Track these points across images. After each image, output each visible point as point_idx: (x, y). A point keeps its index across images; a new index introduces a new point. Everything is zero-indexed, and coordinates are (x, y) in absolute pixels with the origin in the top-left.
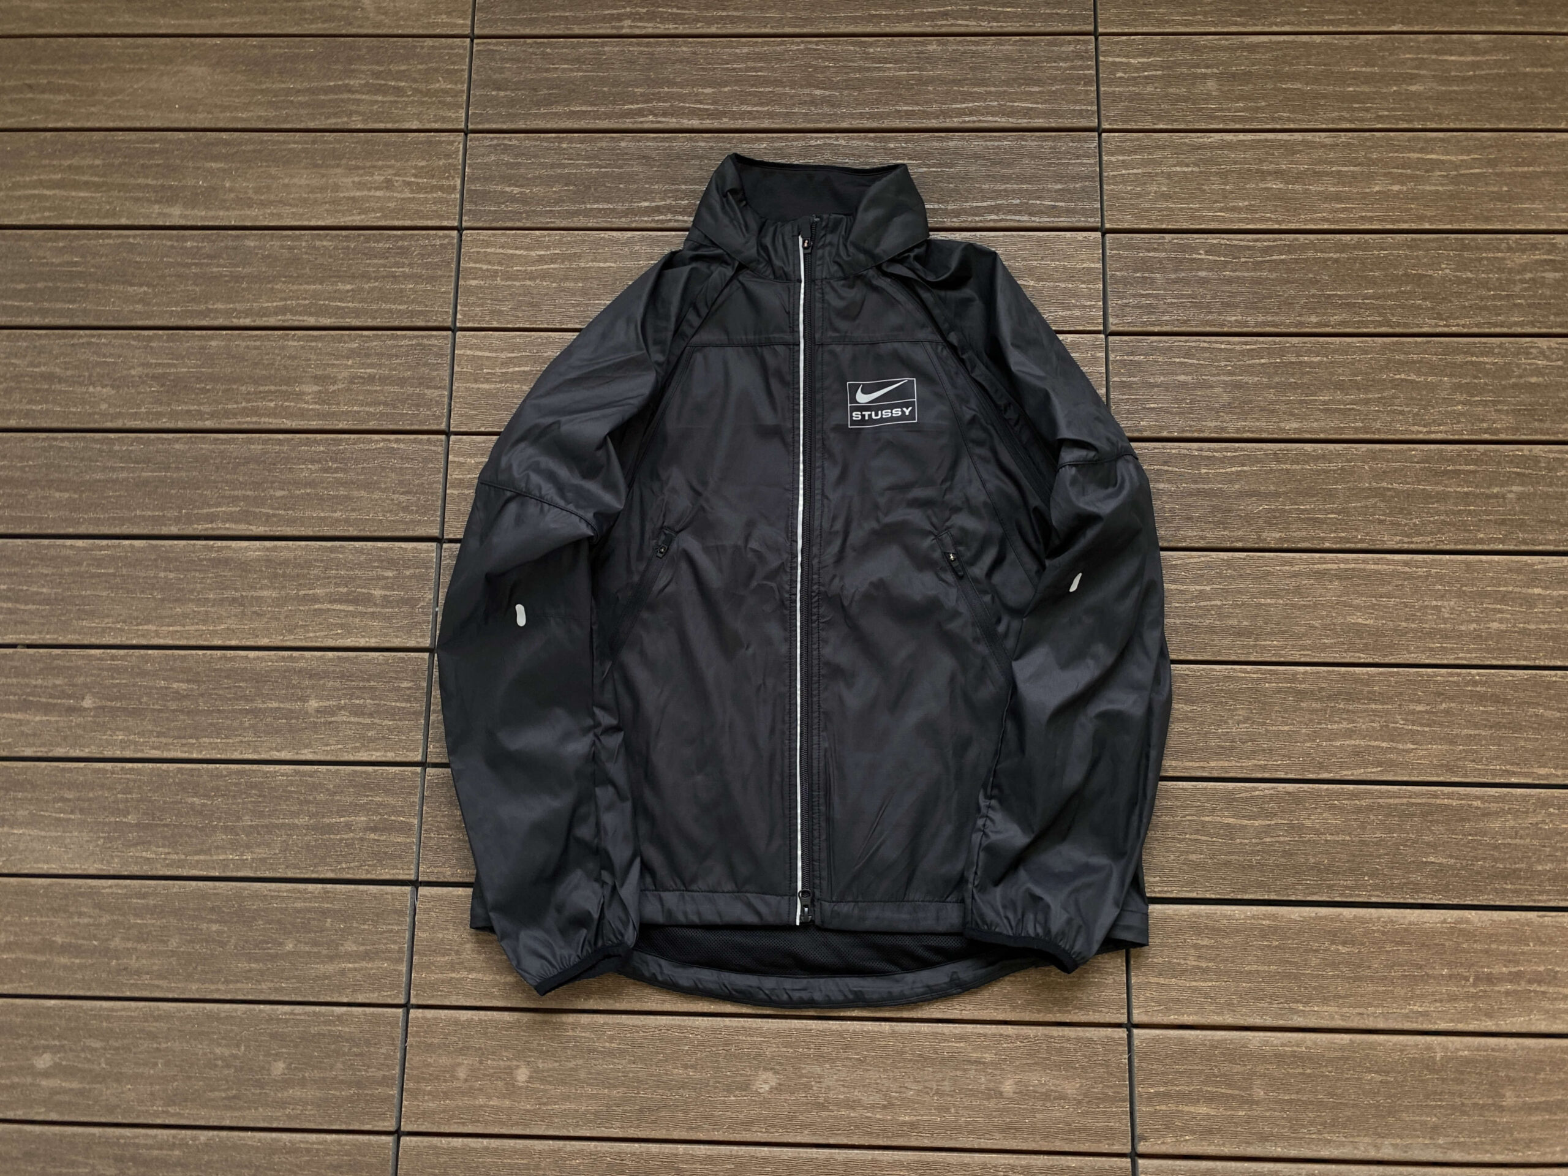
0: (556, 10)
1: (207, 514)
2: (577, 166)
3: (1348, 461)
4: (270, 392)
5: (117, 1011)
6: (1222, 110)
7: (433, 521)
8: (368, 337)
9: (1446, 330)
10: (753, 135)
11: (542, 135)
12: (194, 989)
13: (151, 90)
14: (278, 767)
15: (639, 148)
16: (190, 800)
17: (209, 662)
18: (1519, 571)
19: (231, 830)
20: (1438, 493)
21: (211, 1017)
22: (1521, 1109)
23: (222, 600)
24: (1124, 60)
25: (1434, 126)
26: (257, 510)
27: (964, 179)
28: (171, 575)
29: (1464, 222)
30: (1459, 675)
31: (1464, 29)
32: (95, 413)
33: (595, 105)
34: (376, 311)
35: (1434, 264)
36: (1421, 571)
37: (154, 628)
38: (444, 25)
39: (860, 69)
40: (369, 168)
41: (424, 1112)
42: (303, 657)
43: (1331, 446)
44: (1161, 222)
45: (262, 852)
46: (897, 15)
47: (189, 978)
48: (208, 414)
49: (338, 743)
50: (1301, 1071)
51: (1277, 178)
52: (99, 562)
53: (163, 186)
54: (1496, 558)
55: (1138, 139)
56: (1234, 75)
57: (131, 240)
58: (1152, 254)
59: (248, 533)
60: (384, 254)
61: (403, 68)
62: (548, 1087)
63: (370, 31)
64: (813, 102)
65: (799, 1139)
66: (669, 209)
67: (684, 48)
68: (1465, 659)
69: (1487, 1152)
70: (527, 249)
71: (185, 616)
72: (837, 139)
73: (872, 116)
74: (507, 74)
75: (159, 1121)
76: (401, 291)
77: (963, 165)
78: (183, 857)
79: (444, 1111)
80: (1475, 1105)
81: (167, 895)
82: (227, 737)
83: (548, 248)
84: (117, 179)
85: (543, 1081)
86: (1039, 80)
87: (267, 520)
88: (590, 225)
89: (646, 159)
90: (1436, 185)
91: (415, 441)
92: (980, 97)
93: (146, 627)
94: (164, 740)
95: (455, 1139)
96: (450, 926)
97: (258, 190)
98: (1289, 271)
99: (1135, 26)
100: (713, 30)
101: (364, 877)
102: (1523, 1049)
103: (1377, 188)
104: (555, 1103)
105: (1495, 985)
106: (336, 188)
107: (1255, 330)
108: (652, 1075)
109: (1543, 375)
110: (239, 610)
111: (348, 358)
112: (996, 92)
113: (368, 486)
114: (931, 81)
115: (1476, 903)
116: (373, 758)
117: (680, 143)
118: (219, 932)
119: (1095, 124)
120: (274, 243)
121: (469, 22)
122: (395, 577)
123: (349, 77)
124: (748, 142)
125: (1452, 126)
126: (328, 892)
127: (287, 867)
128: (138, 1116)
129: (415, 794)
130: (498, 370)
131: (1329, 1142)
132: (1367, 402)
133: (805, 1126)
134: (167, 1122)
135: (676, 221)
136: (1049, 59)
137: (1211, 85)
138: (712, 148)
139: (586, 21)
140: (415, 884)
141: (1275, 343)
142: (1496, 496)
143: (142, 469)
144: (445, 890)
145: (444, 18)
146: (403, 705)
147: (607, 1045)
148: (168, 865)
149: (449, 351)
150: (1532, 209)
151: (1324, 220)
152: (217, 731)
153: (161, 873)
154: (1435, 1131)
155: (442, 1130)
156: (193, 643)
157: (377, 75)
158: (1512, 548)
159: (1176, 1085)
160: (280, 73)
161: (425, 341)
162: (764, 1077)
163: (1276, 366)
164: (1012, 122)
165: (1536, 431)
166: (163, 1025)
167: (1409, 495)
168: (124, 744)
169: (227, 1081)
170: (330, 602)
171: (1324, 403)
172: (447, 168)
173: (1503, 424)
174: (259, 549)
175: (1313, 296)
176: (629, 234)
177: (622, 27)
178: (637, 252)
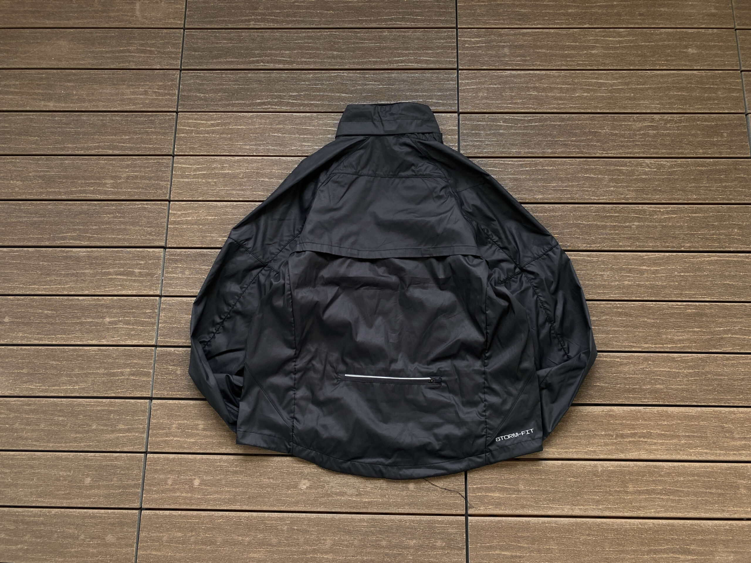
0: (221, 17)
1: (62, 237)
2: (229, 85)
3: (563, 212)
4: (92, 183)
5: (16, 456)
6: (511, 61)
7: (162, 239)
8: (135, 159)
9: (606, 155)
10: (306, 71)
11: (214, 71)
12: (51, 446)
13: (42, 52)
14: (91, 348)
15: (256, 77)
16: (51, 363)
17: (61, 302)
18: (637, 259)
19: (69, 375)
20: (602, 225)
21: (58, 458)
22: (635, 492)
23: (68, 274)
24: (469, 39)
25: (602, 68)
26: (84, 235)
27: (399, 90)
28: (46, 263)
29: (614, 109)
30: (611, 304)
31: (616, 26)
32: (13, 192)
33: (237, 58)
34: (139, 148)
35: (602, 127)
36: (595, 259)
37: (37, 287)
38: (171, 23)
39: (354, 43)
40: (138, 85)
41: (152, 500)
42: (103, 299)
43: (556, 206)
44: (484, 109)
45: (83, 385)
46: (370, 20)
47: (49, 441)
48: (63, 192)
49: (118, 337)
50: (540, 477)
51: (534, 90)
52: (13, 258)
53: (46, 93)
54: (627, 253)
55: (474, 73)
56: (516, 46)
57: (31, 117)
58: (479, 123)
59: (80, 245)
60: (143, 123)
61: (153, 42)
62: (208, 488)
63: (139, 26)
64: (333, 57)
65: (319, 510)
66: (269, 103)
67: (277, 34)
68: (613, 297)
69: (621, 511)
70: (206, 121)
71: (51, 281)
72: (343, 73)
73: (358, 63)
74: (200, 45)
75: (34, 505)
76: (151, 139)
77: (398, 85)
78: (47, 387)
79: (161, 499)
80: (616, 491)
81: (40, 404)
82: (69, 334)
83: (215, 120)
84: (25, 90)
85: (206, 485)
86: (431, 48)
87: (89, 239)
88: (234, 110)
89: (260, 82)
90: (603, 93)
91: (154, 204)
92: (406, 55)
93: (33, 286)
94: (40, 336)
95: (166, 511)
96: (166, 417)
97: (88, 95)
98: (540, 130)
99: (473, 25)
100: (290, 26)
101: (128, 396)
102: (636, 466)
103: (577, 95)
104: (211, 495)
105: (624, 438)
106: (123, 94)
107: (524, 155)
108: (254, 482)
109: (648, 175)
110: (75, 278)
111: (126, 168)
112: (413, 53)
113: (133, 224)
114: (385, 48)
115: (617, 403)
116: (133, 343)
117: (274, 74)
118: (62, 420)
119: (456, 67)
120: (93, 118)
121: (183, 22)
122: (145, 264)
123: (129, 46)
124: (304, 74)
125: (610, 68)
126: (112, 402)
127: (94, 392)
128: (25, 503)
129: (152, 359)
130: (192, 173)
131: (552, 508)
132: (572, 186)
133: (321, 504)
134: (37, 505)
135: (272, 108)
136: (436, 39)
137: (506, 51)
138: (288, 77)
139: (234, 22)
140: (151, 399)
141: (533, 161)
142: (627, 227)
143: (33, 217)
144: (164, 401)
145: (172, 21)
146: (147, 320)
147: (235, 469)
148: (41, 391)
149: (171, 165)
150: (643, 104)
151: (554, 108)
152: (64, 332)
153: (37, 395)
154: (598, 502)
155: (160, 507)
156: (54, 293)
157: (142, 45)
158: (634, 249)
159: (486, 484)
160: (99, 44)
161: (160, 161)
162: (304, 482)
163: (533, 171)
164: (420, 66)
165: (645, 199)
166: (37, 462)
167: (590, 226)
168: (23, 338)
169: (65, 487)
170: (116, 275)
171: (554, 187)
172: (172, 86)
173: (631, 196)
174: (85, 252)
175: (549, 141)
176: (252, 114)
177: (250, 25)
178: (254, 122)
